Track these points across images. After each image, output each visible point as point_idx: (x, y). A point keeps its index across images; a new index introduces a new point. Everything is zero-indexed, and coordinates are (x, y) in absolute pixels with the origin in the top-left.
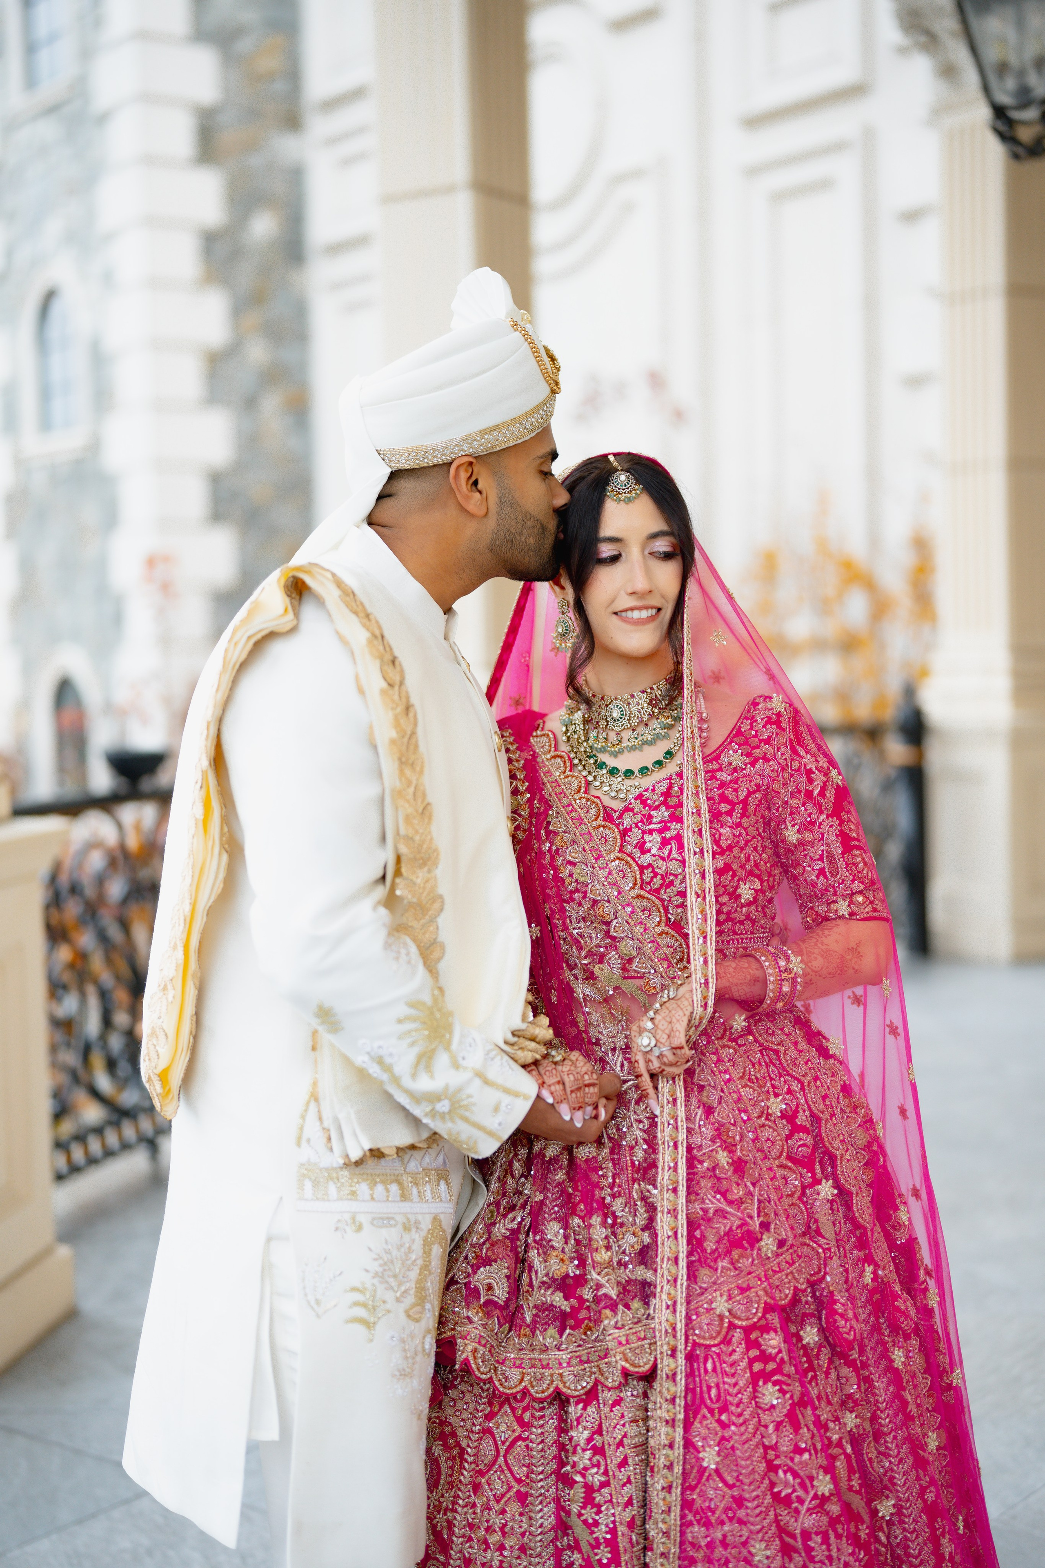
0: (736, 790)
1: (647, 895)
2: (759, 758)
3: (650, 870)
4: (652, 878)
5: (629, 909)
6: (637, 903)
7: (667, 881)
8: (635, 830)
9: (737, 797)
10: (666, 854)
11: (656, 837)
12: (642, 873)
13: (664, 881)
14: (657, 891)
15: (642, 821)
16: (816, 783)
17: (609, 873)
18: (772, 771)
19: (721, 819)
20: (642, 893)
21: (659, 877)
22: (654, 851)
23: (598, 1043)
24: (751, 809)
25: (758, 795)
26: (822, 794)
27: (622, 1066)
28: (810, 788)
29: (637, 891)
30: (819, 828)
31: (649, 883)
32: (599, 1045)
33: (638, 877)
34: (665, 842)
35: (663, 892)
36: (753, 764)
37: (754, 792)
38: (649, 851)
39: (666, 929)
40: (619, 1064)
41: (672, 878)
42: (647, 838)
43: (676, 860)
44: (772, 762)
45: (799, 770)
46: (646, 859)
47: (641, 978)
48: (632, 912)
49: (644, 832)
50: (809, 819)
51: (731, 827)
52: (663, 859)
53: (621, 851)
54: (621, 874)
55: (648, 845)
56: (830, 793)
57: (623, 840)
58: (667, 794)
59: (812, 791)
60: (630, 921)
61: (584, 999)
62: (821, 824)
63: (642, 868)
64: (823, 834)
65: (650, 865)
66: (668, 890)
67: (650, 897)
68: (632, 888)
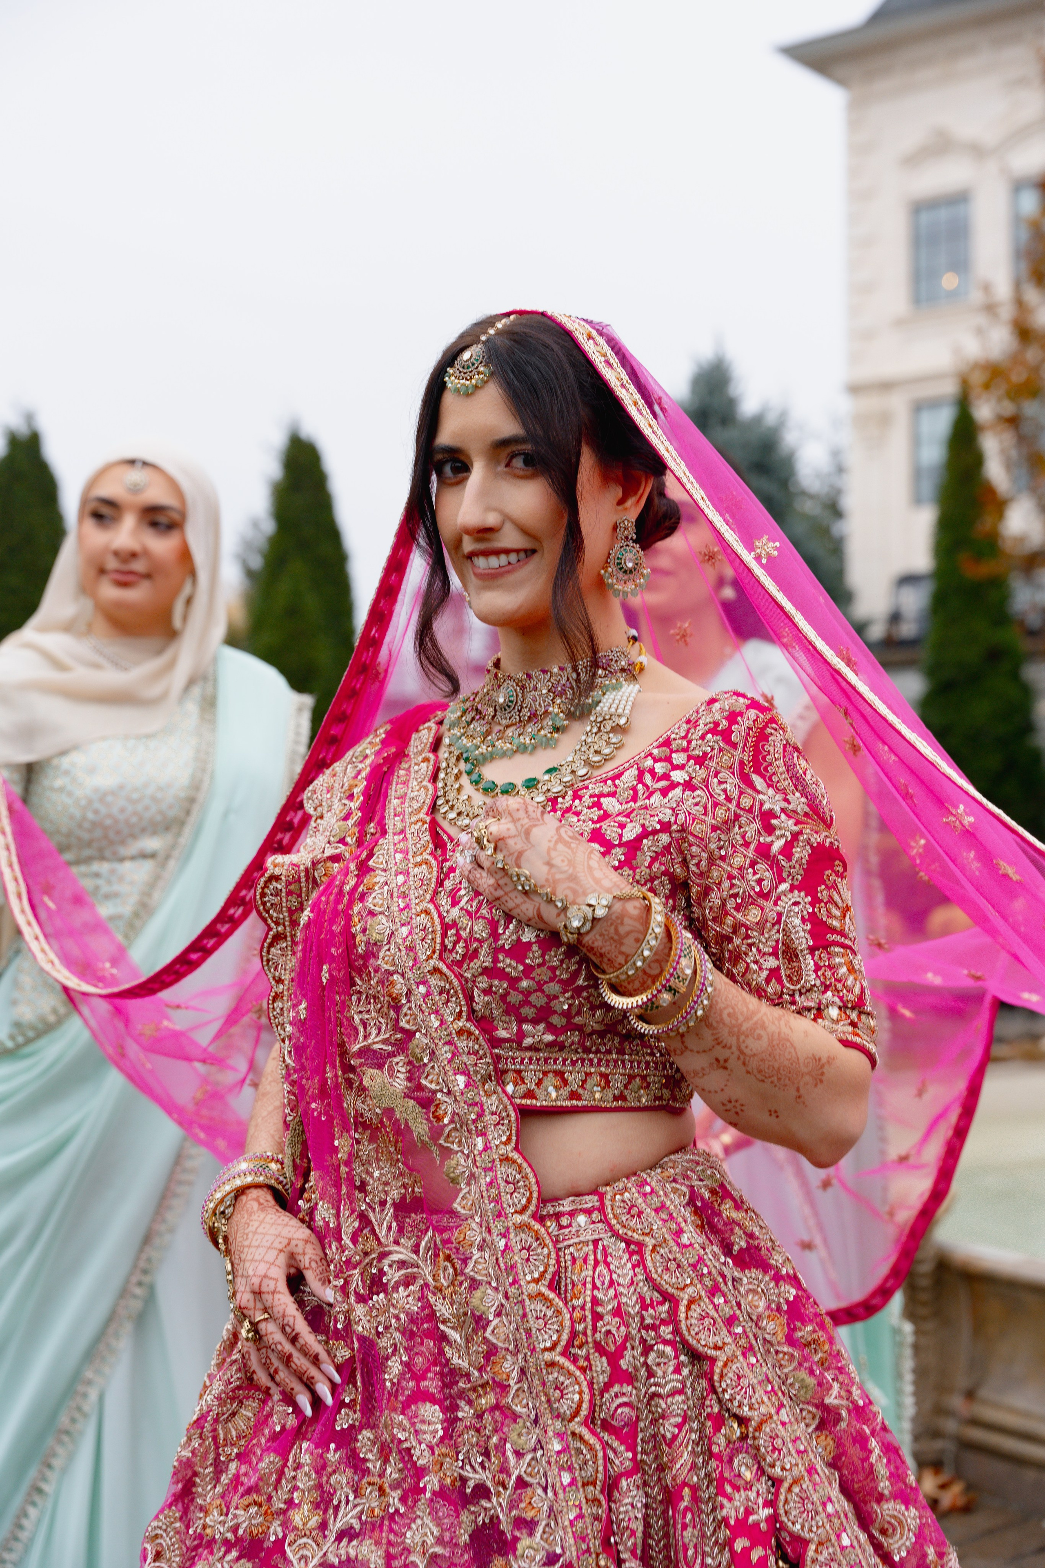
0: (622, 826)
1: (444, 969)
2: (678, 784)
3: (453, 931)
4: (455, 943)
5: (422, 989)
6: (433, 981)
7: (471, 949)
9: (621, 836)
10: (474, 909)
12: (444, 935)
13: (468, 950)
14: (459, 964)
16: (778, 833)
17: (410, 933)
18: (697, 804)
21: (462, 944)
22: (462, 903)
23: (363, 1187)
24: (644, 858)
25: (665, 838)
26: (787, 851)
27: (390, 1228)
28: (765, 839)
30: (776, 904)
31: (451, 951)
33: (438, 940)
35: (465, 966)
36: (664, 792)
37: (655, 832)
38: (458, 903)
39: (468, 1025)
43: (484, 918)
44: (698, 792)
45: (750, 810)
47: (433, 1098)
48: (428, 994)
50: (757, 889)
52: (469, 914)
53: (432, 901)
55: (461, 893)
56: (801, 853)
57: (440, 884)
59: (770, 845)
60: (424, 1007)
61: (355, 1118)
62: (779, 898)
63: (446, 927)
64: (780, 915)
65: (455, 924)
66: (472, 964)
67: (449, 973)
68: (430, 957)
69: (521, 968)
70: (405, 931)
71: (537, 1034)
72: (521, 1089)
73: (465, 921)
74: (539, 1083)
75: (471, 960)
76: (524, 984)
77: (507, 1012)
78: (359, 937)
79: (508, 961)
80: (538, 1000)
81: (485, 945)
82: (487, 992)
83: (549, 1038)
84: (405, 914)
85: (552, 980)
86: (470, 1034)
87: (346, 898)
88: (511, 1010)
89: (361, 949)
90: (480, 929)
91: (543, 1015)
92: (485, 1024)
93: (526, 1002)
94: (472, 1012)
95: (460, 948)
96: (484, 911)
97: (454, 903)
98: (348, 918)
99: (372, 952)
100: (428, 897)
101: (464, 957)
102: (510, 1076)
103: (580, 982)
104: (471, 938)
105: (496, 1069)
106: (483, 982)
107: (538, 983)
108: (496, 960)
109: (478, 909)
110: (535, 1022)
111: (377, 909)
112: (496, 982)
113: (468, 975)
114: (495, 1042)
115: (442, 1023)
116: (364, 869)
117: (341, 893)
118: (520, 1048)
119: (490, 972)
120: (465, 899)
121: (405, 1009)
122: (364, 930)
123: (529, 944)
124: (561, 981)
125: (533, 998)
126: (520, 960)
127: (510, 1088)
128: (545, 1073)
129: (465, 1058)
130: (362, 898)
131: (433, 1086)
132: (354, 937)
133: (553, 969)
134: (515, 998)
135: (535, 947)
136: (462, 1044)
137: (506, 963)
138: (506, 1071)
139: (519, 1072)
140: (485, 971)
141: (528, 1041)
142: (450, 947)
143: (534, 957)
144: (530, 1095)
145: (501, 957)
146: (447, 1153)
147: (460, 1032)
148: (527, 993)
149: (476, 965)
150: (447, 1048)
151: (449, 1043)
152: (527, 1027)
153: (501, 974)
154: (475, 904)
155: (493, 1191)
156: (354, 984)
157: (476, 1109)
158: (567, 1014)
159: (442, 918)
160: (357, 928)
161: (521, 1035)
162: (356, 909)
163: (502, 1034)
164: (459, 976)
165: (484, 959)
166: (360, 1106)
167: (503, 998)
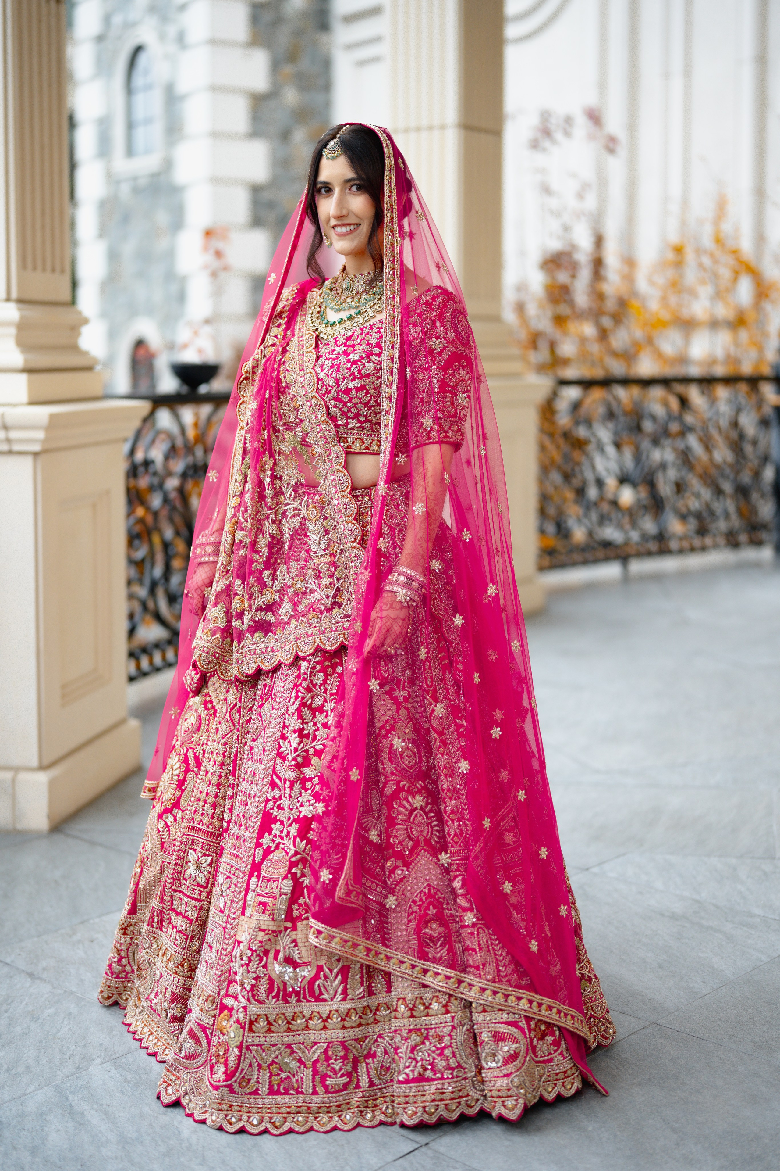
4: (322, 387)
5: (309, 404)
6: (313, 401)
7: (329, 389)
8: (324, 357)
11: (330, 363)
12: (318, 383)
14: (324, 395)
15: (329, 353)
17: (304, 381)
19: (371, 357)
20: (317, 395)
21: (324, 387)
22: (325, 371)
29: (314, 393)
32: (281, 480)
34: (332, 367)
39: (327, 419)
40: (289, 493)
41: (330, 388)
42: (327, 362)
46: (321, 375)
47: (311, 447)
48: (311, 406)
49: (327, 359)
51: (374, 363)
53: (313, 368)
54: (309, 382)
55: (325, 366)
57: (316, 362)
58: (349, 339)
63: (319, 380)
67: (320, 398)
68: (312, 391)
69: (348, 398)
70: (302, 379)
71: (353, 423)
72: (347, 445)
73: (326, 379)
74: (353, 443)
75: (328, 394)
76: (349, 404)
77: (342, 415)
78: (283, 380)
79: (343, 395)
80: (355, 410)
81: (334, 389)
82: (335, 406)
83: (358, 425)
84: (302, 373)
85: (360, 403)
86: (327, 422)
87: (278, 363)
88: (344, 414)
89: (284, 385)
90: (332, 382)
91: (356, 416)
92: (333, 419)
93: (350, 411)
94: (328, 413)
95: (324, 389)
96: (334, 375)
97: (322, 371)
98: (279, 372)
99: (287, 387)
100: (312, 366)
101: (326, 392)
102: (342, 439)
103: (371, 404)
104: (329, 385)
105: (337, 437)
106: (333, 403)
107: (354, 404)
108: (338, 395)
109: (331, 374)
110: (353, 418)
111: (290, 369)
112: (338, 403)
113: (327, 400)
114: (337, 426)
115: (316, 417)
116: (284, 351)
117: (275, 360)
118: (347, 428)
119: (337, 399)
120: (326, 369)
121: (301, 411)
122: (285, 377)
123: (351, 389)
124: (363, 404)
125: (352, 410)
126: (348, 395)
127: (342, 444)
128: (356, 439)
129: (324, 432)
130: (284, 363)
131: (312, 442)
132: (281, 379)
133: (360, 399)
134: (345, 409)
135: (353, 391)
136: (323, 427)
137: (342, 396)
138: (341, 437)
139: (346, 438)
140: (334, 399)
141: (350, 426)
142: (320, 388)
143: (353, 394)
144: (349, 447)
145: (340, 393)
146: (316, 468)
147: (323, 422)
148: (350, 408)
149: (330, 396)
150: (318, 427)
151: (319, 425)
152: (350, 420)
153: (340, 400)
154: (330, 372)
155: (334, 483)
156: (280, 398)
157: (328, 452)
158: (365, 416)
159: (317, 376)
160: (282, 376)
161: (347, 423)
162: (281, 369)
163: (340, 423)
164: (324, 400)
165: (334, 394)
166: (281, 446)
167: (341, 409)
